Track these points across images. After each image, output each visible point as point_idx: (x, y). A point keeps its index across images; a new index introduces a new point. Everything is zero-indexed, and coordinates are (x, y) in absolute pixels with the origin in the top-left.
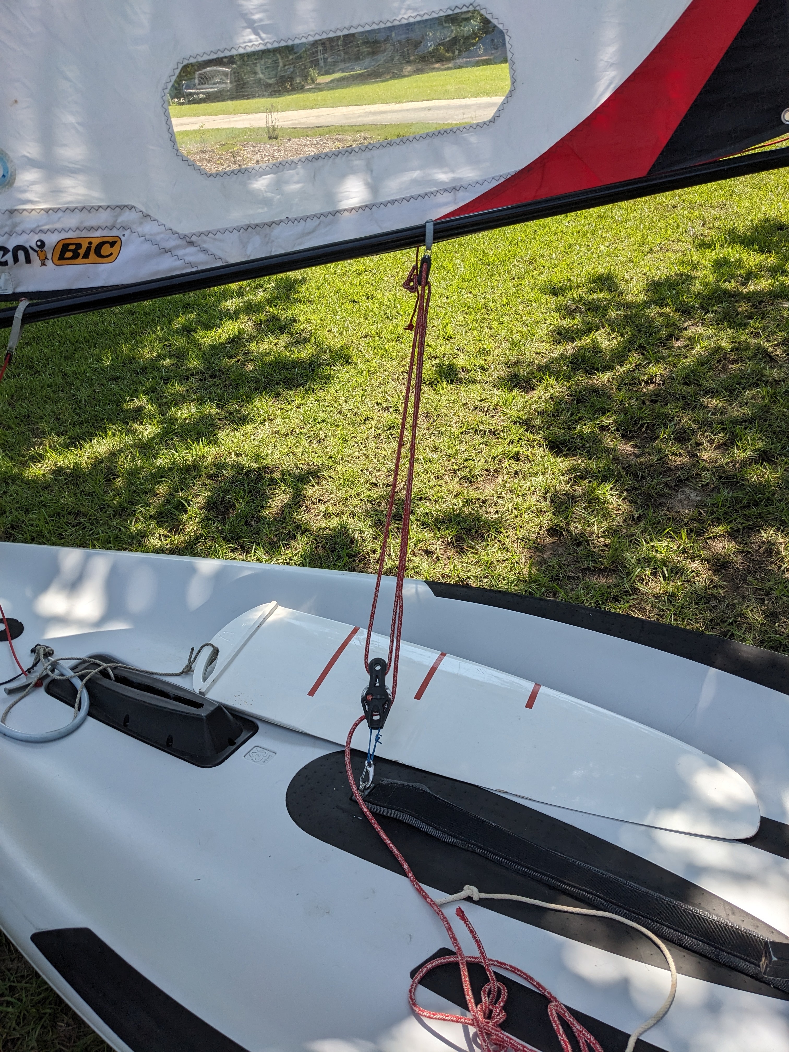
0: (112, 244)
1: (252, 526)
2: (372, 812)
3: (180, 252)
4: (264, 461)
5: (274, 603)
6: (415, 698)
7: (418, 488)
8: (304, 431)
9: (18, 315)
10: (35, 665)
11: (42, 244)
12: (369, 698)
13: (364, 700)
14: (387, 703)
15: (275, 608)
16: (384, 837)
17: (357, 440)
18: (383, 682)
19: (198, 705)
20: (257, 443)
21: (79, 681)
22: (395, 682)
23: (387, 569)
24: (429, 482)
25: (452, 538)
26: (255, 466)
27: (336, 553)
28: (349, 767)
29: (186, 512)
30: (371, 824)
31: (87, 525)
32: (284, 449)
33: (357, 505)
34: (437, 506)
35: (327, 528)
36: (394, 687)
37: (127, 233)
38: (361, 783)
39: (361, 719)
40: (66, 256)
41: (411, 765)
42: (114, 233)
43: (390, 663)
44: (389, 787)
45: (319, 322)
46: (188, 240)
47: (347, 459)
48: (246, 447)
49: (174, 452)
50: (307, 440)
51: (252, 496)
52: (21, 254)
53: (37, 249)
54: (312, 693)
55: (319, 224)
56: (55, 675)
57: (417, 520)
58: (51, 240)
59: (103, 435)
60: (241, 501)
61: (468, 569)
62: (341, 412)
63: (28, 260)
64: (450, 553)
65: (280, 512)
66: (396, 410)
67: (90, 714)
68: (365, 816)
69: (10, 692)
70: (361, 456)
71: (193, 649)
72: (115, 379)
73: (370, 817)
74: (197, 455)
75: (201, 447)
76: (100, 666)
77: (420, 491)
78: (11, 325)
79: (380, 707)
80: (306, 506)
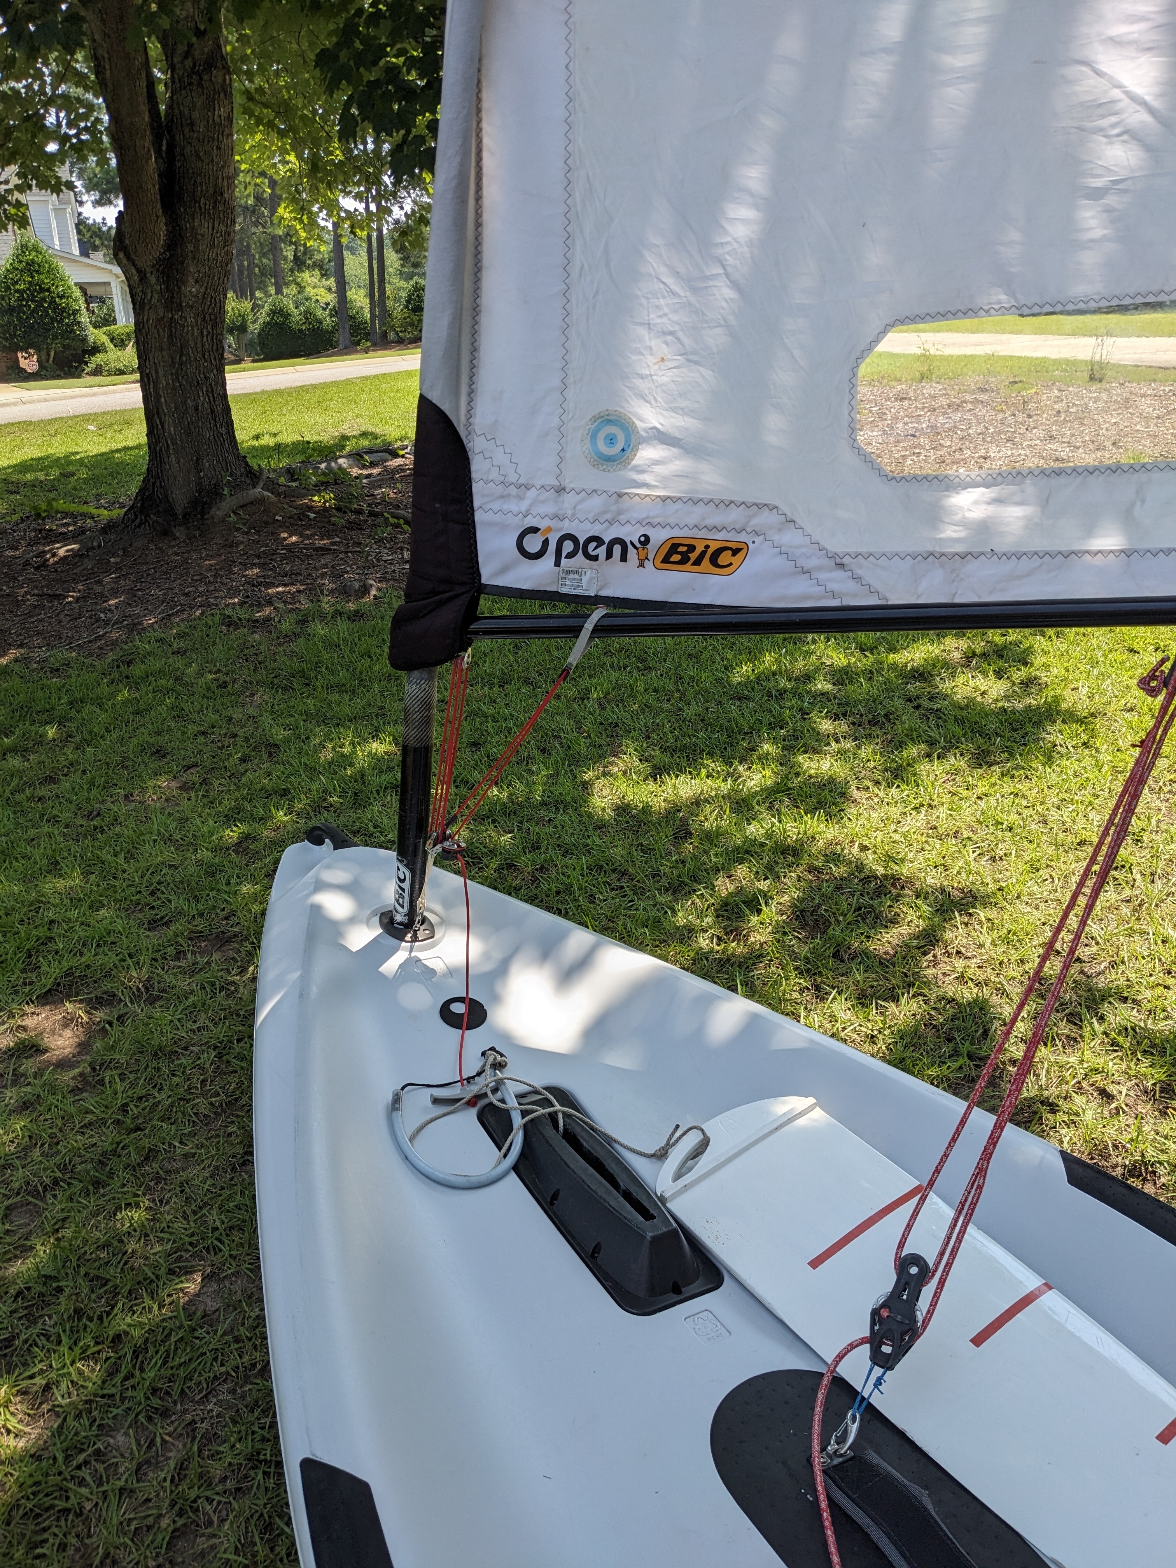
0: (735, 552)
1: (843, 961)
2: (829, 1498)
3: (822, 576)
4: (897, 868)
5: (811, 1100)
6: (972, 1341)
7: (1128, 980)
8: (974, 838)
9: (589, 625)
10: (479, 1074)
11: (646, 541)
12: (885, 1313)
13: (875, 1313)
14: (910, 1333)
15: (810, 1109)
16: (833, 1549)
17: (1053, 874)
18: (916, 1296)
19: (648, 1215)
20: (896, 837)
21: (520, 1117)
22: (934, 1304)
23: (1025, 1099)
24: (1151, 975)
25: (1154, 1084)
26: (880, 871)
27: (951, 1045)
28: (818, 1409)
29: (759, 911)
30: (821, 1516)
31: (630, 893)
32: (934, 857)
33: (1014, 978)
34: (1149, 1022)
35: (953, 1000)
36: (930, 1312)
37: (758, 540)
38: (832, 1442)
39: (863, 1341)
40: (672, 559)
41: (924, 1449)
42: (742, 537)
43: (935, 1271)
44: (872, 1470)
45: (1063, 672)
46: (838, 560)
47: (1026, 899)
48: (879, 839)
49: (776, 821)
50: (974, 852)
51: (860, 915)
52: (617, 549)
53: (638, 545)
54: (815, 1263)
55: (1041, 565)
56: (493, 1099)
57: (1105, 1033)
58: (659, 537)
59: (694, 772)
60: (841, 918)
61: (1164, 1147)
62: (1045, 822)
63: (624, 558)
64: (1142, 1109)
65: (892, 952)
66: (1138, 841)
67: (515, 1168)
68: (817, 1498)
69: (436, 1101)
70: (1052, 900)
71: (677, 1127)
72: (740, 699)
73: (824, 1505)
74: (805, 833)
75: (816, 823)
76: (553, 1106)
77: (1129, 987)
78: (577, 637)
79: (897, 1336)
80: (934, 956)
